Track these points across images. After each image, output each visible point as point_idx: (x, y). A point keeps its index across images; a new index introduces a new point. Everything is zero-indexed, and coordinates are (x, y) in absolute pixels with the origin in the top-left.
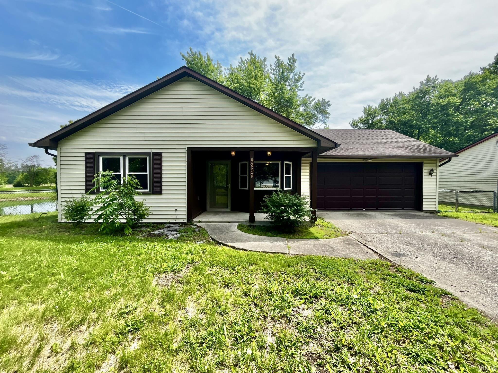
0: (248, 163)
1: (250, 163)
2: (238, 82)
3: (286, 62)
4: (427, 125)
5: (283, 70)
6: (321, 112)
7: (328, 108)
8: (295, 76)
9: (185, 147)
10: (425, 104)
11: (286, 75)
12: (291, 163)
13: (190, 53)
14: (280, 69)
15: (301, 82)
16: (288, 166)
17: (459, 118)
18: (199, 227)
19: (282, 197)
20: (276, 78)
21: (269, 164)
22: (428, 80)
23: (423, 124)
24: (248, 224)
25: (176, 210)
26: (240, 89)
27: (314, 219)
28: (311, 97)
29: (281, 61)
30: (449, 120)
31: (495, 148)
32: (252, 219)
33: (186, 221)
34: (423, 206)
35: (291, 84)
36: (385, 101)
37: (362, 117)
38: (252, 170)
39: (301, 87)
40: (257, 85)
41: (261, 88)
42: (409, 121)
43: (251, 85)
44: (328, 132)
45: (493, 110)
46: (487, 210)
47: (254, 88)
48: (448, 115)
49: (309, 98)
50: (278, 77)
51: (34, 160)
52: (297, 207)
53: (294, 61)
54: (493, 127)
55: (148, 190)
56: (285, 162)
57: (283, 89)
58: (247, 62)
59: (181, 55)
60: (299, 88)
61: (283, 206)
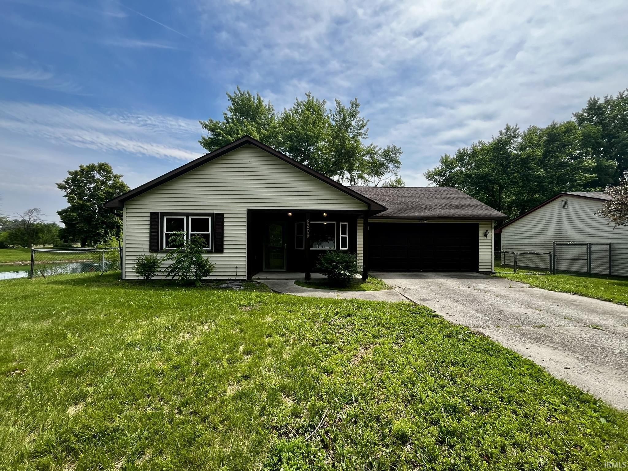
0: (304, 223)
1: (306, 224)
2: (292, 128)
3: (347, 106)
4: (506, 180)
5: (344, 115)
6: (391, 161)
7: (399, 156)
8: (358, 122)
9: (246, 208)
10: (504, 157)
11: (348, 121)
12: (347, 224)
13: (237, 92)
14: (341, 115)
15: (365, 129)
16: (344, 227)
17: (541, 173)
18: (260, 283)
19: (335, 255)
20: (336, 125)
21: (327, 224)
22: (508, 129)
23: (501, 179)
24: (304, 281)
25: (236, 268)
26: (296, 137)
27: (365, 277)
28: (377, 146)
29: (342, 106)
30: (530, 175)
31: (560, 208)
32: (308, 277)
33: (245, 278)
34: (479, 267)
35: (354, 131)
36: (462, 151)
37: (438, 168)
38: (308, 231)
39: (365, 135)
40: (314, 133)
41: (319, 136)
42: (487, 174)
43: (309, 133)
44: (389, 190)
45: (578, 164)
46: (544, 272)
47: (311, 136)
48: (530, 169)
49: (374, 147)
50: (339, 123)
51: (34, 214)
52: (347, 264)
53: (357, 106)
54: (581, 183)
55: (210, 249)
56: (341, 223)
57: (344, 138)
58: (303, 105)
59: (227, 94)
60: (363, 136)
61: (334, 262)
